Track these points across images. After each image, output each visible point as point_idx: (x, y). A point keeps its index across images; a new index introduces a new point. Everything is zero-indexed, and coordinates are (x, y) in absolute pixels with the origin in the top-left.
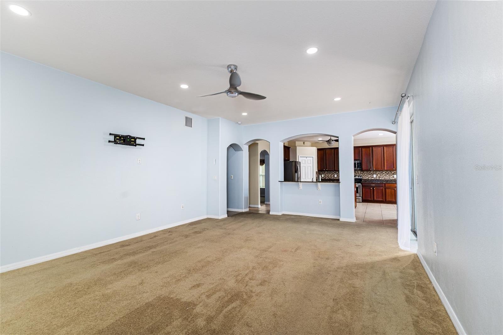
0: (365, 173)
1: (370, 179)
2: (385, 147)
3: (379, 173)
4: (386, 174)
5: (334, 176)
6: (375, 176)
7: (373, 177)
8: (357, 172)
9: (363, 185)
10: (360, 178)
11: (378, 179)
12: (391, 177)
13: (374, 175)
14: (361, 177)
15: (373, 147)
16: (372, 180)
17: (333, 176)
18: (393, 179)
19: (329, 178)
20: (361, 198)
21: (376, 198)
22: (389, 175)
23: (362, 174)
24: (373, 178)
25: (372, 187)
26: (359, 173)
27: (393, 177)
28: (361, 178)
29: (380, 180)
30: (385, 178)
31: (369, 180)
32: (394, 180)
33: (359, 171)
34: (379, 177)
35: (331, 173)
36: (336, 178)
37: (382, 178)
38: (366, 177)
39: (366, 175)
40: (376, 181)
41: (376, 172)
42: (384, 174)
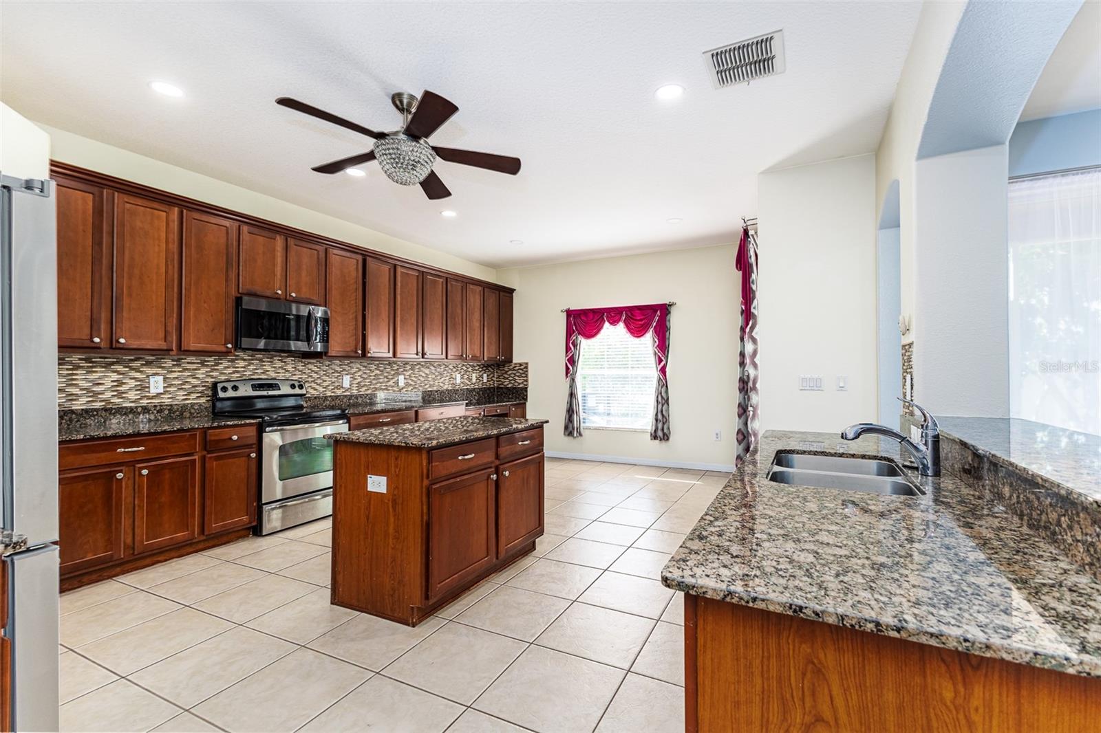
0: (312, 370)
1: (329, 394)
3: (359, 370)
4: (378, 372)
5: (143, 387)
6: (346, 381)
7: (340, 387)
8: (279, 364)
10: (298, 391)
11: (356, 392)
12: (391, 383)
13: (344, 377)
14: (301, 387)
16: (337, 397)
17: (133, 383)
18: (396, 389)
19: (98, 405)
22: (386, 377)
23: (302, 372)
24: (339, 392)
26: (288, 367)
27: (397, 383)
28: (304, 391)
29: (361, 396)
31: (326, 398)
33: (289, 360)
34: (359, 383)
35: (120, 368)
36: (158, 395)
37: (368, 390)
38: (314, 385)
39: (315, 376)
40: (350, 403)
41: (351, 362)
42: (374, 374)
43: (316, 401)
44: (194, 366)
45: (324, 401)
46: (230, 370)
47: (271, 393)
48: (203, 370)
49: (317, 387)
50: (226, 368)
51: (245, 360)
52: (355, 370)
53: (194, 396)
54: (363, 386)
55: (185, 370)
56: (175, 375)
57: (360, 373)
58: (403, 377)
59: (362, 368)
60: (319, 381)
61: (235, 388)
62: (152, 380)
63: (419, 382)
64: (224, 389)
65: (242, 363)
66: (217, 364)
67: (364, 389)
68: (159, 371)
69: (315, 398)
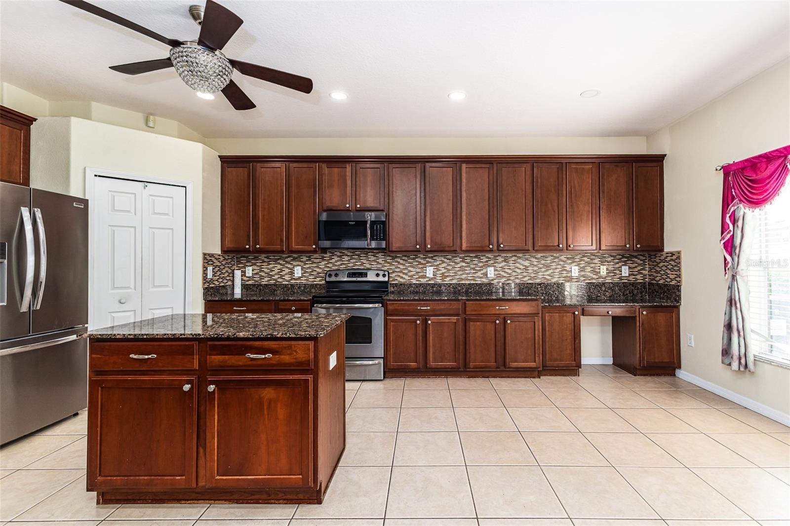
0: (399, 262)
1: (414, 282)
2: (464, 166)
3: (443, 262)
4: (464, 264)
5: (292, 273)
6: (430, 272)
7: (424, 277)
8: (373, 258)
9: (390, 307)
10: (381, 279)
11: (440, 281)
12: (479, 274)
13: (428, 269)
14: (384, 276)
15: (428, 165)
16: (421, 285)
17: (287, 271)
18: (485, 280)
19: (272, 282)
20: (382, 361)
21: (435, 361)
22: (474, 269)
23: (391, 264)
24: (423, 281)
25: (418, 314)
26: (380, 261)
27: (486, 274)
28: (386, 279)
29: (445, 285)
30: (462, 279)
31: (411, 285)
32: (486, 285)
33: (380, 255)
34: (443, 274)
35: (281, 262)
36: (299, 278)
37: (452, 279)
38: (401, 275)
39: (401, 267)
40: (433, 290)
41: (435, 256)
42: (459, 266)
43: (402, 288)
44: (318, 260)
45: (409, 288)
46: (339, 263)
47: (359, 279)
48: (323, 263)
49: (404, 276)
50: (337, 261)
51: (348, 256)
52: (438, 263)
53: (318, 279)
54: (447, 276)
55: (313, 263)
56: (307, 266)
57: (444, 265)
58: (492, 269)
59: (446, 260)
60: (405, 271)
61: (336, 275)
62: (296, 269)
63: (514, 274)
64: (330, 276)
65: (346, 258)
66: (331, 259)
67: (448, 279)
68: (300, 263)
69: (401, 284)
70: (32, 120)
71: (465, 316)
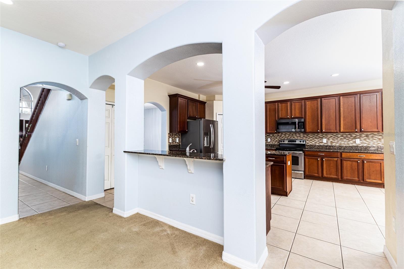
0: (310, 137)
1: (317, 144)
2: (341, 97)
3: (331, 137)
4: (343, 138)
6: (325, 141)
7: (322, 142)
8: (298, 135)
9: (306, 153)
10: (302, 143)
11: (330, 145)
12: (351, 142)
13: (324, 139)
14: (303, 142)
15: (323, 99)
16: (320, 146)
18: (354, 145)
20: (303, 172)
21: (327, 174)
22: (348, 140)
23: (306, 138)
24: (322, 144)
25: (319, 156)
26: (301, 136)
27: (355, 142)
28: (304, 143)
29: (332, 146)
30: (341, 144)
31: (315, 146)
32: (355, 147)
33: (301, 134)
34: (331, 141)
36: (269, 142)
37: (336, 144)
38: (311, 142)
39: (311, 138)
40: (326, 148)
41: (327, 134)
42: (340, 138)
43: (311, 146)
44: (276, 136)
45: (315, 147)
46: (284, 137)
47: (293, 143)
48: (278, 137)
49: (312, 142)
50: (283, 136)
51: (288, 134)
52: (329, 137)
53: (276, 143)
54: (333, 143)
55: (275, 137)
56: (272, 138)
57: (332, 138)
58: (359, 140)
59: (333, 136)
60: (313, 140)
61: (284, 141)
62: (268, 139)
63: (372, 142)
64: (281, 141)
65: (287, 135)
66: (281, 136)
67: (334, 144)
68: (270, 137)
69: (311, 145)
70: (205, 103)
71: (341, 158)
